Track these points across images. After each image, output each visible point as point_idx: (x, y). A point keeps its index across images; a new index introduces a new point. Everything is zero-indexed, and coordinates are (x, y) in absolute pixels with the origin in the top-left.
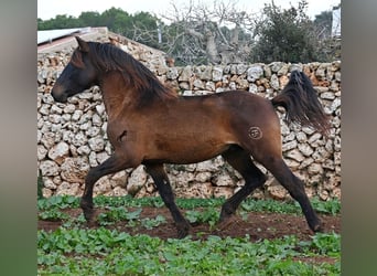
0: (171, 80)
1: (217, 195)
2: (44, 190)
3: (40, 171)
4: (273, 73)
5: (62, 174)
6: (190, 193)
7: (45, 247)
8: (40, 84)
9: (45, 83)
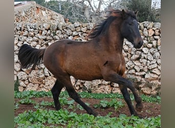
0: (89, 30)
1: (114, 92)
2: (19, 87)
3: (17, 77)
4: (144, 27)
5: (29, 79)
6: (99, 91)
7: (31, 120)
8: (17, 30)
9: (21, 30)
